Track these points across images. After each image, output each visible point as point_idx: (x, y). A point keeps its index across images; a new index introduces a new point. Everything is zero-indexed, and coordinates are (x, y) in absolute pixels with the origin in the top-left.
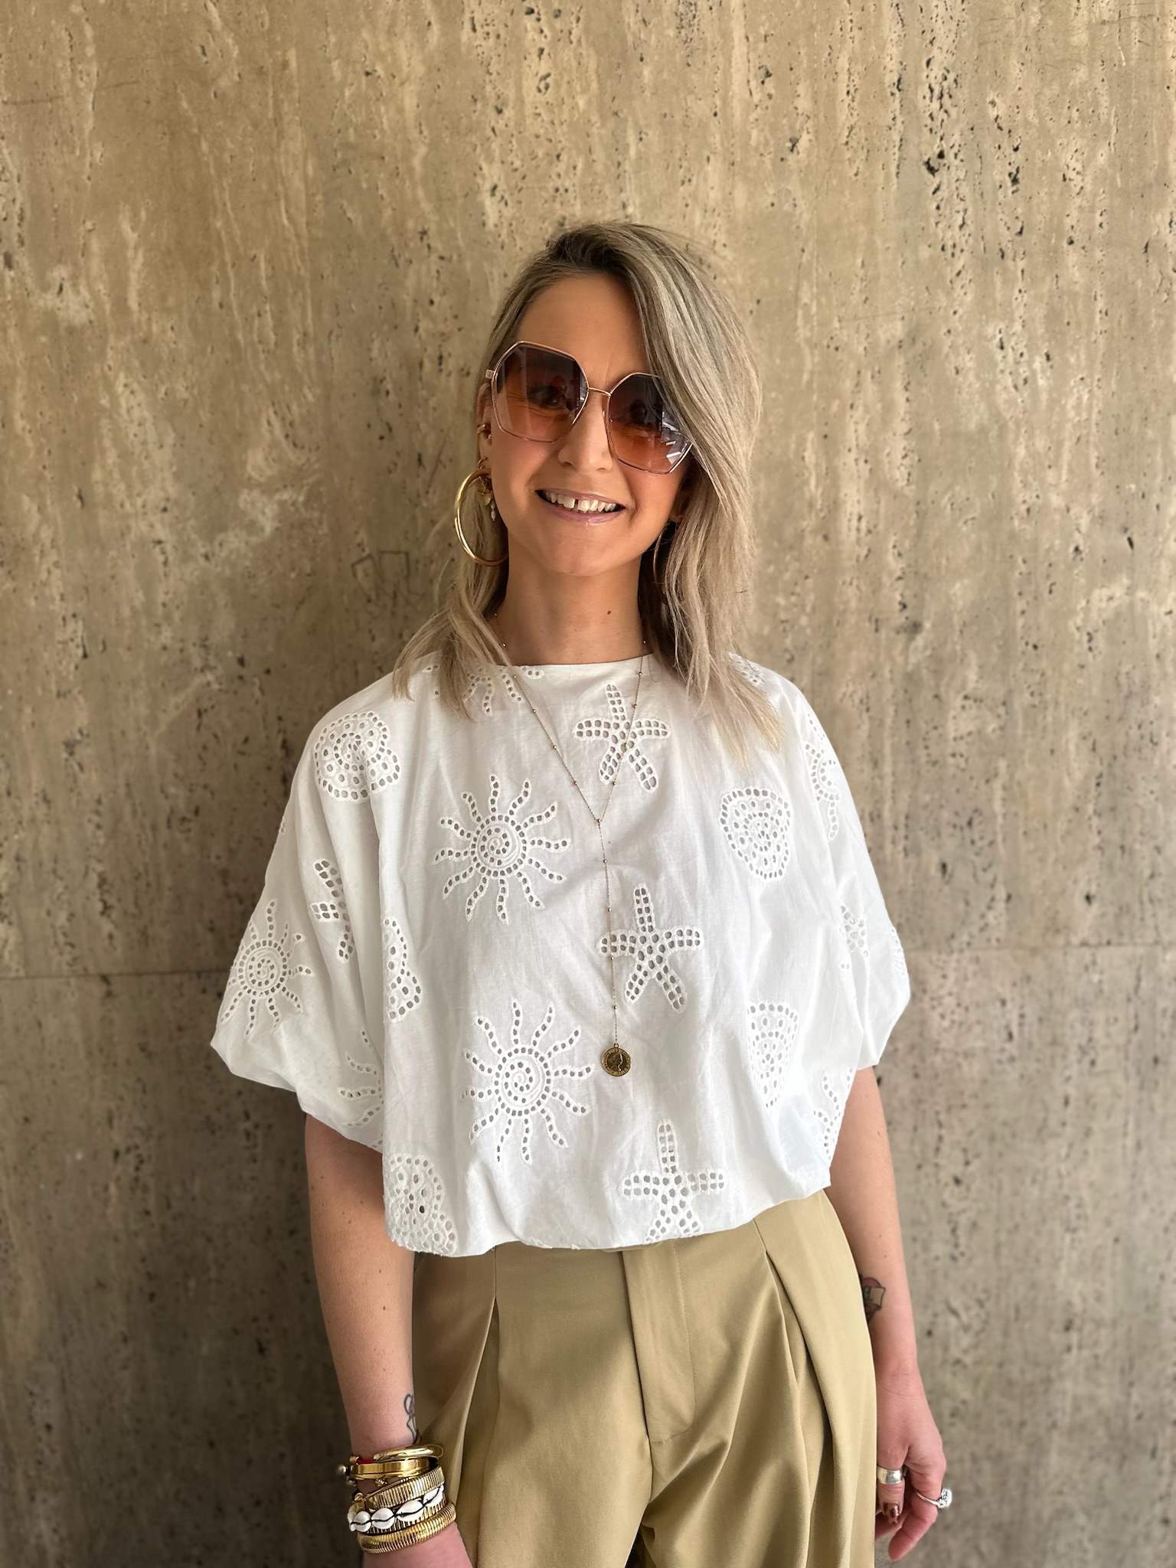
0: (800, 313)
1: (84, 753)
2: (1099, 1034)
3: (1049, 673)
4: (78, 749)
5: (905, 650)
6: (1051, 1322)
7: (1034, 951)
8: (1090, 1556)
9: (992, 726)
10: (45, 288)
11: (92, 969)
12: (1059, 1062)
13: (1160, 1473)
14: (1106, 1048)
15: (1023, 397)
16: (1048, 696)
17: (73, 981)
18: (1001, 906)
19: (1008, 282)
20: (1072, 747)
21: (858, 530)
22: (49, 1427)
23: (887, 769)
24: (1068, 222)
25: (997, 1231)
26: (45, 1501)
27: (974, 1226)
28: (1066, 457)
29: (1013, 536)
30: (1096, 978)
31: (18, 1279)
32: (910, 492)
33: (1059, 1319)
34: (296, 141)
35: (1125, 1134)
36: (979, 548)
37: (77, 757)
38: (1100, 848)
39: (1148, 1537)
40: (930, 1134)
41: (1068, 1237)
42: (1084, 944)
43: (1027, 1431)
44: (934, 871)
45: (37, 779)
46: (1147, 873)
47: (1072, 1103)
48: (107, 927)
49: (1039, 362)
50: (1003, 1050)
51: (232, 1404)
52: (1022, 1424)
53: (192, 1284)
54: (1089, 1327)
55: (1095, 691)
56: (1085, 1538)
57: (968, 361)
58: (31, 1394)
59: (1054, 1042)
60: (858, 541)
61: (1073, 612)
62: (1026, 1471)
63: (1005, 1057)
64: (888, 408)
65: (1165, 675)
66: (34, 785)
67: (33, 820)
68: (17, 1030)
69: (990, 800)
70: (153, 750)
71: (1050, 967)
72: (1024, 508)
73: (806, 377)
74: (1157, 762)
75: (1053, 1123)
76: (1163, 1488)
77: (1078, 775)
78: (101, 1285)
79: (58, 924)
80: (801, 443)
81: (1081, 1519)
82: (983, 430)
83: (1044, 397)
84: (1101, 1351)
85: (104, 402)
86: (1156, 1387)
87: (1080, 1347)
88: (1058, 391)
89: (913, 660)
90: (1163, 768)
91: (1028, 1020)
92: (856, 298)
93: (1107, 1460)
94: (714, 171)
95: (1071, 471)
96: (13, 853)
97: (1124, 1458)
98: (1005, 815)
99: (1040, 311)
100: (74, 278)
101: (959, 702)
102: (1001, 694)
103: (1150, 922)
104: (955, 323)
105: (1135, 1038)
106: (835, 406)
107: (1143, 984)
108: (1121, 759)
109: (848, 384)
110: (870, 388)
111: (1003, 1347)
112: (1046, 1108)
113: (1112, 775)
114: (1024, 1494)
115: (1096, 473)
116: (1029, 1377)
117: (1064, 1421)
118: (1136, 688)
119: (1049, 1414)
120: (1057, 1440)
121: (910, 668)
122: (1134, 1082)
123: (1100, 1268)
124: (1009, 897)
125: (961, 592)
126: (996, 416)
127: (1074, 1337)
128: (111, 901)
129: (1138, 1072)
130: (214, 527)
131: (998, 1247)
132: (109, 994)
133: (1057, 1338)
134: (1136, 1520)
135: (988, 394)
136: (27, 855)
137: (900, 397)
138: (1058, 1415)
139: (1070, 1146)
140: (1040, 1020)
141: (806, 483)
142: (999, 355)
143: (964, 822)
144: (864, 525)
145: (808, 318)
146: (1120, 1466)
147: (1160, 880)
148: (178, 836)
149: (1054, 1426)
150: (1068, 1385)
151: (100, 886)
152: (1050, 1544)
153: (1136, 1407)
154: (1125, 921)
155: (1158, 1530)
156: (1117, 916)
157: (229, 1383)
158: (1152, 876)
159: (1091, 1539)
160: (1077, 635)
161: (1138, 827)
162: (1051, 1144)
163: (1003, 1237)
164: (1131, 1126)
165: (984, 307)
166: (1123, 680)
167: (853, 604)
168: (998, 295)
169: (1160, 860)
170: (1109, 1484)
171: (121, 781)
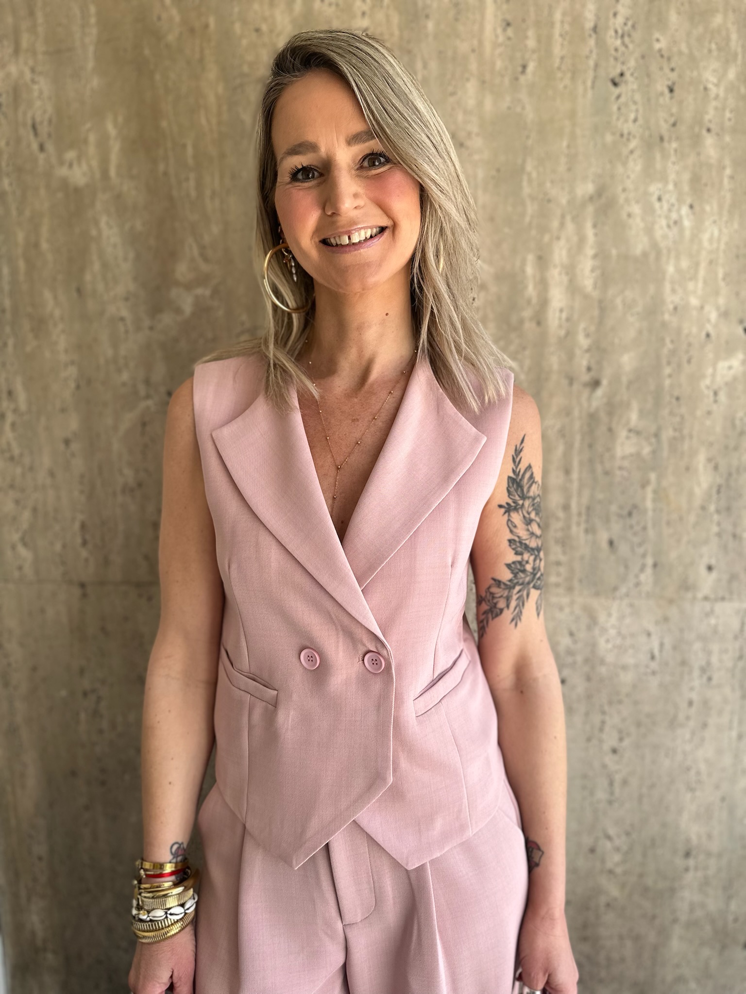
0: (525, 178)
1: (75, 446)
2: (714, 659)
3: (686, 416)
4: (71, 444)
5: (589, 399)
6: (676, 850)
7: (671, 601)
9: (646, 450)
10: (61, 163)
11: (75, 579)
12: (686, 677)
14: (719, 669)
15: (673, 233)
16: (686, 432)
17: (63, 586)
18: (649, 570)
19: (665, 156)
20: (701, 466)
21: (560, 319)
22: (40, 858)
23: (575, 475)
24: (707, 117)
25: (640, 787)
26: (36, 903)
27: (625, 782)
28: (702, 273)
29: (664, 325)
30: (713, 621)
31: (25, 766)
32: (596, 294)
33: (681, 848)
34: (212, 73)
35: (730, 728)
36: (640, 332)
37: (71, 449)
38: (719, 535)
40: (597, 719)
41: (689, 796)
42: (706, 598)
43: (657, 922)
44: (604, 545)
45: (46, 461)
47: (695, 705)
48: (84, 553)
49: (685, 210)
50: (647, 666)
52: (654, 917)
54: (702, 857)
55: (718, 429)
57: (636, 209)
58: (30, 838)
59: (683, 663)
60: (560, 326)
61: (703, 376)
62: (655, 949)
63: (649, 671)
64: (582, 240)
66: (45, 464)
67: (43, 486)
68: (30, 614)
69: (644, 499)
70: (116, 446)
71: (682, 612)
72: (671, 307)
73: (527, 219)
75: (681, 717)
77: (705, 485)
78: (74, 774)
79: (56, 550)
80: (524, 262)
81: (693, 985)
82: (645, 255)
83: (687, 234)
84: (710, 873)
85: (94, 232)
87: (696, 869)
88: (698, 228)
89: (595, 404)
91: (665, 647)
92: (562, 168)
93: (712, 947)
94: (471, 87)
95: (705, 282)
96: (32, 506)
97: (724, 947)
98: (654, 510)
99: (686, 176)
100: (79, 158)
101: (623, 433)
102: (653, 429)
104: (629, 184)
105: (740, 664)
106: (547, 238)
108: (735, 476)
109: (555, 224)
110: (570, 227)
111: (642, 864)
112: (676, 707)
113: (728, 486)
114: (654, 964)
115: (722, 284)
116: (660, 886)
117: (683, 917)
119: (673, 912)
120: (677, 931)
121: (592, 410)
122: (738, 694)
123: (711, 817)
124: (655, 565)
125: (628, 361)
126: (654, 245)
127: (691, 862)
128: (88, 538)
129: (741, 685)
130: (156, 310)
131: (641, 797)
132: (85, 595)
133: (679, 862)
135: (649, 231)
136: (39, 508)
137: (590, 232)
138: (679, 913)
139: (693, 733)
140: (674, 648)
141: (526, 287)
142: (657, 205)
143: (625, 512)
144: (564, 315)
145: (530, 181)
146: (721, 952)
148: (128, 500)
149: (675, 921)
150: (686, 894)
151: (81, 529)
153: (734, 913)
154: (735, 584)
156: (729, 581)
160: (706, 392)
162: (679, 731)
163: (645, 791)
164: (735, 724)
165: (649, 173)
166: (738, 422)
167: (555, 367)
168: (658, 166)
170: (713, 964)
171: (96, 464)
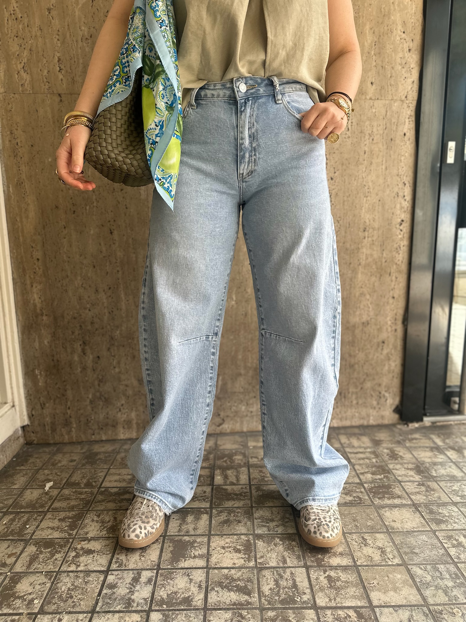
1: (54, 13)
2: (375, 130)
3: (361, 6)
4: (51, 11)
6: (359, 228)
8: (371, 309)
11: (55, 92)
12: (363, 139)
13: (392, 281)
14: (377, 134)
16: (360, 14)
17: (48, 95)
20: (367, 32)
22: (38, 259)
25: (344, 196)
26: (36, 287)
30: (374, 111)
31: (28, 205)
33: (362, 226)
35: (382, 164)
37: (51, 14)
38: (375, 66)
39: (388, 303)
41: (365, 199)
42: (371, 99)
43: (352, 266)
45: (37, 22)
46: (389, 76)
47: (367, 153)
48: (61, 77)
50: (346, 134)
51: (101, 252)
52: (350, 264)
53: (88, 208)
54: (371, 230)
55: (374, 13)
56: (369, 303)
58: (32, 247)
59: (361, 132)
62: (351, 280)
63: (347, 136)
65: (395, 9)
66: (37, 23)
67: (36, 36)
68: (29, 112)
70: (77, 13)
71: (361, 106)
74: (392, 38)
75: (361, 160)
76: (393, 286)
77: (369, 41)
78: (57, 207)
79: (44, 75)
81: (368, 297)
84: (374, 238)
86: (391, 251)
87: (368, 237)
90: (394, 41)
91: (354, 124)
93: (376, 276)
96: (29, 48)
97: (381, 275)
103: (390, 92)
105: (386, 132)
107: (388, 113)
108: (382, 36)
111: (345, 237)
112: (359, 154)
113: (379, 42)
114: (351, 287)
116: (352, 247)
117: (363, 263)
118: (386, 13)
119: (358, 260)
120: (361, 269)
122: (385, 147)
123: (374, 210)
127: (366, 233)
128: (62, 67)
129: (386, 143)
131: (344, 202)
132: (61, 101)
133: (361, 234)
134: (385, 297)
136: (34, 49)
138: (361, 261)
139: (366, 168)
140: (357, 124)
146: (380, 278)
147: (393, 78)
148: (85, 45)
149: (360, 264)
150: (364, 250)
151: (58, 61)
152: (358, 305)
153: (385, 258)
154: (383, 91)
155: (391, 301)
156: (380, 90)
157: (100, 244)
158: (391, 77)
159: (371, 304)
161: (387, 60)
162: (360, 167)
163: (345, 198)
164: (384, 161)
166: (383, 10)
169: (393, 71)
170: (376, 284)
171: (66, 24)
